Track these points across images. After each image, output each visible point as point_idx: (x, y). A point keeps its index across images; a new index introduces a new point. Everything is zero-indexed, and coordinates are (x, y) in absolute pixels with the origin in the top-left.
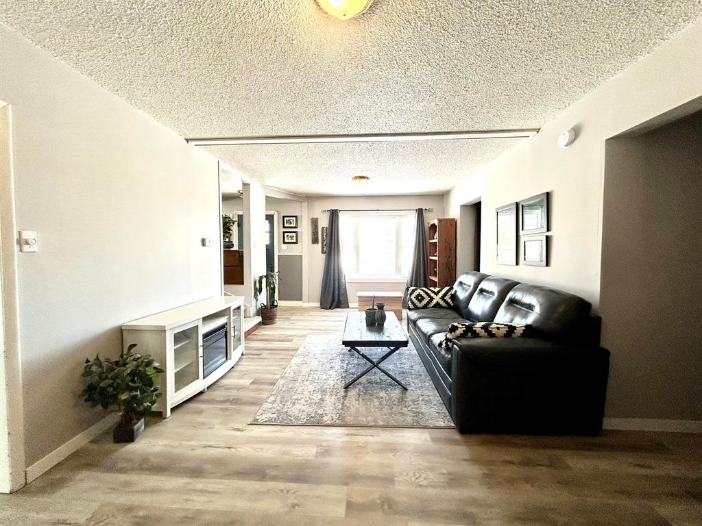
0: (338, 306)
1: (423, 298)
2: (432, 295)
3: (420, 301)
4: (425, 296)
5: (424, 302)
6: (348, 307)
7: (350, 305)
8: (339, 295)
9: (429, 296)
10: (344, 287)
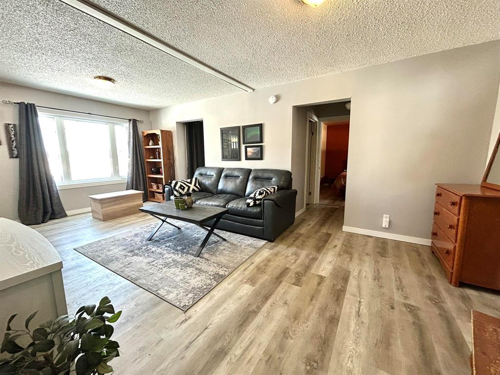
0: (53, 217)
1: (184, 188)
2: (188, 184)
3: (183, 190)
4: (185, 186)
5: (186, 190)
6: (66, 216)
7: (68, 213)
8: (52, 204)
9: (187, 186)
10: (56, 195)
